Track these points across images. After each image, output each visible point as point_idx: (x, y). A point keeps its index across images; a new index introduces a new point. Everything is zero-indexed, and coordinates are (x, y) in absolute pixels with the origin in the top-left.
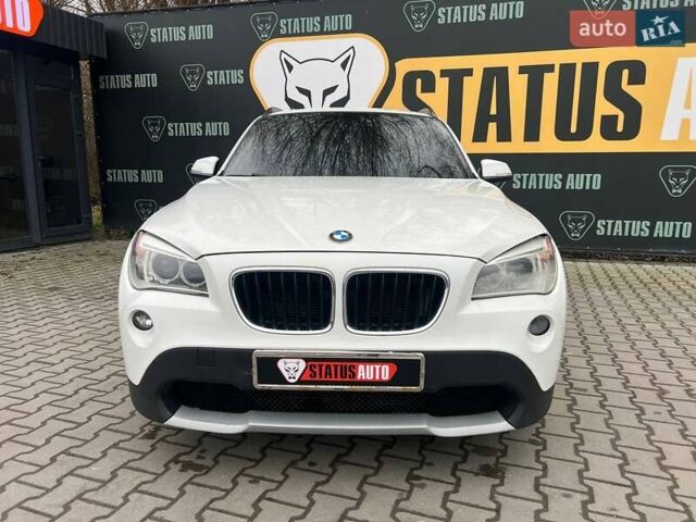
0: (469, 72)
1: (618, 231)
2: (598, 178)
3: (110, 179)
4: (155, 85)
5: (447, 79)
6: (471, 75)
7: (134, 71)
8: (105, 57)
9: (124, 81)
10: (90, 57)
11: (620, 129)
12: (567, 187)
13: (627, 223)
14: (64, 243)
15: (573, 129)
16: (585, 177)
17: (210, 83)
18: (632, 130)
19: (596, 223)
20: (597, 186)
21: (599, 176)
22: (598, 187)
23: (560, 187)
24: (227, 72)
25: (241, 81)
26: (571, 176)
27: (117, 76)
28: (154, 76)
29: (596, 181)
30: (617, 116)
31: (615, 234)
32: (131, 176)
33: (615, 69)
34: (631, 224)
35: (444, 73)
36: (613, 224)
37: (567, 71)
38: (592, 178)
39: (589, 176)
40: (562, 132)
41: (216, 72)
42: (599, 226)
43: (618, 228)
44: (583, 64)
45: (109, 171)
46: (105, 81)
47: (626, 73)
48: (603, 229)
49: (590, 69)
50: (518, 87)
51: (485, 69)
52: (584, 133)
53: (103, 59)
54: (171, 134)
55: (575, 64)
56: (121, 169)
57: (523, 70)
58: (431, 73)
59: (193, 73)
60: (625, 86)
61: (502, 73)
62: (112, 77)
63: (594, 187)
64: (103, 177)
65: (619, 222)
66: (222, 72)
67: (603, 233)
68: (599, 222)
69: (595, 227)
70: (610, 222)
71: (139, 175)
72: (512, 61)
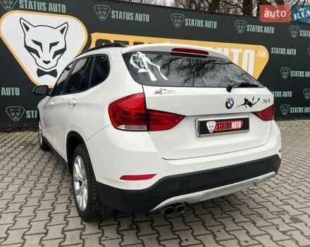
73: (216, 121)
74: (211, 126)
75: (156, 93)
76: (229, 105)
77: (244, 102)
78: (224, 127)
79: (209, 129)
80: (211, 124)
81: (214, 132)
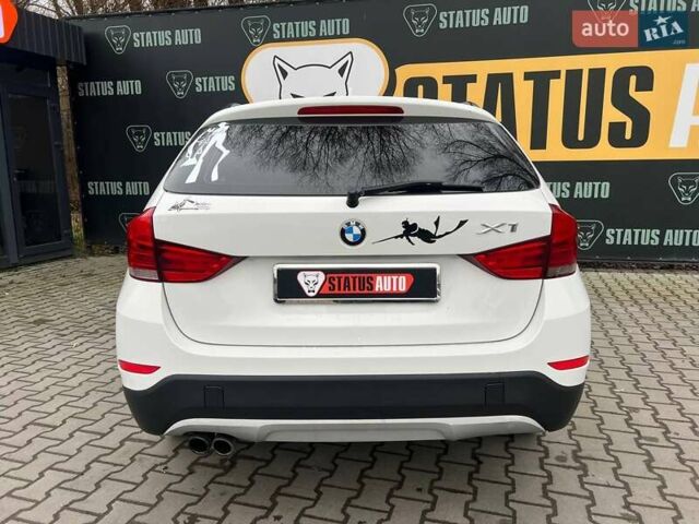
0: (473, 79)
1: (627, 240)
2: (606, 185)
3: (91, 192)
4: (139, 92)
5: (450, 86)
6: (475, 81)
7: (116, 78)
8: (85, 63)
9: (105, 88)
10: (68, 63)
11: (628, 136)
12: (576, 196)
13: (637, 231)
14: (44, 262)
15: (581, 137)
16: (594, 186)
17: (199, 90)
18: (640, 138)
19: (605, 232)
20: (605, 195)
21: (608, 184)
22: (607, 196)
23: (568, 196)
24: (218, 78)
25: (232, 88)
26: (579, 184)
27: (98, 83)
28: (138, 83)
29: (605, 189)
30: (625, 123)
31: (624, 243)
32: (115, 188)
33: (622, 75)
34: (640, 233)
35: (446, 80)
36: (623, 233)
37: (574, 77)
38: (600, 186)
39: (597, 184)
40: (569, 140)
41: (205, 79)
42: (608, 235)
43: (627, 237)
44: (591, 70)
45: (90, 184)
46: (84, 88)
47: (633, 79)
48: (612, 238)
49: (597, 75)
50: (524, 93)
51: (489, 75)
52: (591, 140)
53: (82, 65)
54: (157, 144)
55: (581, 71)
56: (104, 181)
57: (528, 76)
58: (434, 80)
59: (180, 80)
60: (632, 92)
61: (507, 80)
62: (92, 84)
63: (603, 196)
64: (84, 189)
65: (628, 232)
66: (211, 79)
67: (612, 242)
68: (608, 231)
69: (604, 237)
70: (619, 231)
71: (124, 187)
72: (518, 67)
73: (326, 271)
74: (311, 281)
75: (173, 207)
76: (349, 237)
77: (401, 230)
78: (349, 286)
79: (306, 289)
80: (311, 278)
81: (319, 295)
